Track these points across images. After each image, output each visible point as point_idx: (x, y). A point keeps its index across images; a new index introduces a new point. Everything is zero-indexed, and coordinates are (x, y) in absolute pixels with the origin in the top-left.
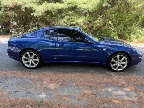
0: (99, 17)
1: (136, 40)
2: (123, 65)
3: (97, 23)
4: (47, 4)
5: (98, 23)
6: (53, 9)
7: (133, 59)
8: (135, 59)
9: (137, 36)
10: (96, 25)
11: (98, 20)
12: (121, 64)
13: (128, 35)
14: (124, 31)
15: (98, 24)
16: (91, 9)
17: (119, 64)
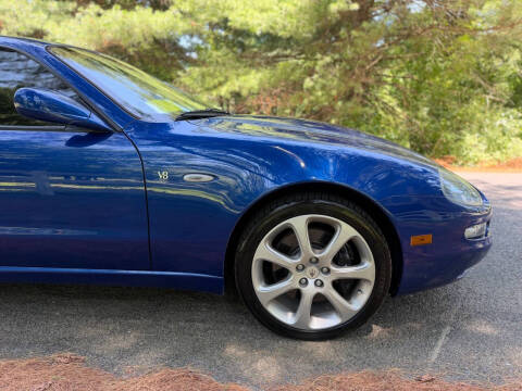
0: (320, 63)
1: (485, 157)
2: (347, 288)
3: (313, 88)
4: (99, 15)
5: (318, 87)
6: (130, 35)
7: (414, 240)
8: (428, 239)
9: (490, 140)
10: (312, 98)
11: (315, 76)
12: (328, 280)
13: (449, 136)
14: (433, 122)
15: (320, 93)
16: (284, 27)
17: (311, 282)
